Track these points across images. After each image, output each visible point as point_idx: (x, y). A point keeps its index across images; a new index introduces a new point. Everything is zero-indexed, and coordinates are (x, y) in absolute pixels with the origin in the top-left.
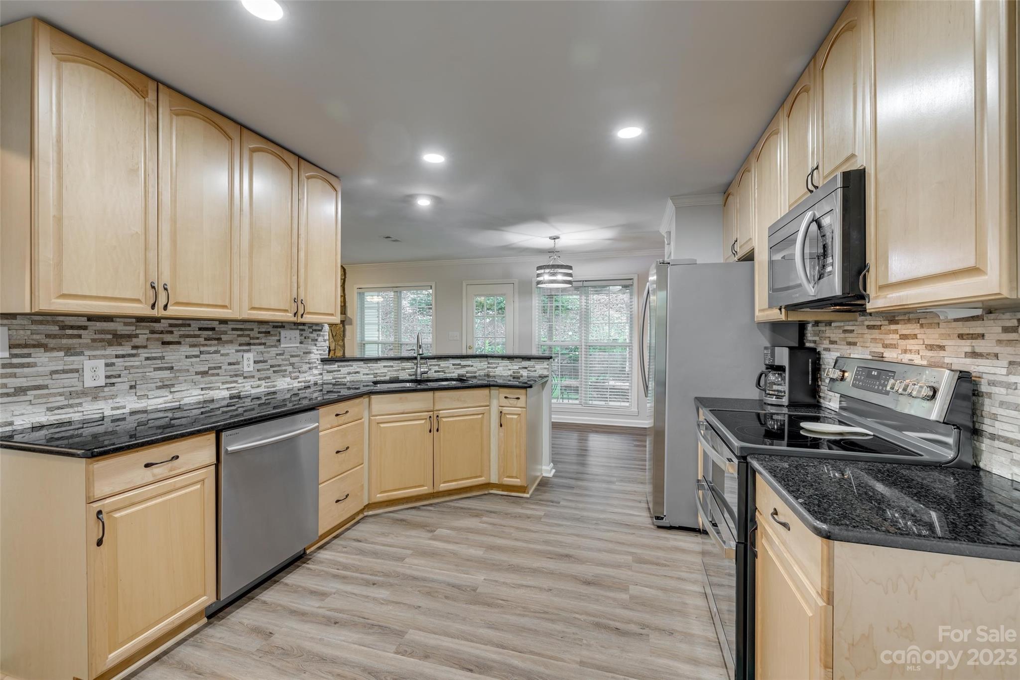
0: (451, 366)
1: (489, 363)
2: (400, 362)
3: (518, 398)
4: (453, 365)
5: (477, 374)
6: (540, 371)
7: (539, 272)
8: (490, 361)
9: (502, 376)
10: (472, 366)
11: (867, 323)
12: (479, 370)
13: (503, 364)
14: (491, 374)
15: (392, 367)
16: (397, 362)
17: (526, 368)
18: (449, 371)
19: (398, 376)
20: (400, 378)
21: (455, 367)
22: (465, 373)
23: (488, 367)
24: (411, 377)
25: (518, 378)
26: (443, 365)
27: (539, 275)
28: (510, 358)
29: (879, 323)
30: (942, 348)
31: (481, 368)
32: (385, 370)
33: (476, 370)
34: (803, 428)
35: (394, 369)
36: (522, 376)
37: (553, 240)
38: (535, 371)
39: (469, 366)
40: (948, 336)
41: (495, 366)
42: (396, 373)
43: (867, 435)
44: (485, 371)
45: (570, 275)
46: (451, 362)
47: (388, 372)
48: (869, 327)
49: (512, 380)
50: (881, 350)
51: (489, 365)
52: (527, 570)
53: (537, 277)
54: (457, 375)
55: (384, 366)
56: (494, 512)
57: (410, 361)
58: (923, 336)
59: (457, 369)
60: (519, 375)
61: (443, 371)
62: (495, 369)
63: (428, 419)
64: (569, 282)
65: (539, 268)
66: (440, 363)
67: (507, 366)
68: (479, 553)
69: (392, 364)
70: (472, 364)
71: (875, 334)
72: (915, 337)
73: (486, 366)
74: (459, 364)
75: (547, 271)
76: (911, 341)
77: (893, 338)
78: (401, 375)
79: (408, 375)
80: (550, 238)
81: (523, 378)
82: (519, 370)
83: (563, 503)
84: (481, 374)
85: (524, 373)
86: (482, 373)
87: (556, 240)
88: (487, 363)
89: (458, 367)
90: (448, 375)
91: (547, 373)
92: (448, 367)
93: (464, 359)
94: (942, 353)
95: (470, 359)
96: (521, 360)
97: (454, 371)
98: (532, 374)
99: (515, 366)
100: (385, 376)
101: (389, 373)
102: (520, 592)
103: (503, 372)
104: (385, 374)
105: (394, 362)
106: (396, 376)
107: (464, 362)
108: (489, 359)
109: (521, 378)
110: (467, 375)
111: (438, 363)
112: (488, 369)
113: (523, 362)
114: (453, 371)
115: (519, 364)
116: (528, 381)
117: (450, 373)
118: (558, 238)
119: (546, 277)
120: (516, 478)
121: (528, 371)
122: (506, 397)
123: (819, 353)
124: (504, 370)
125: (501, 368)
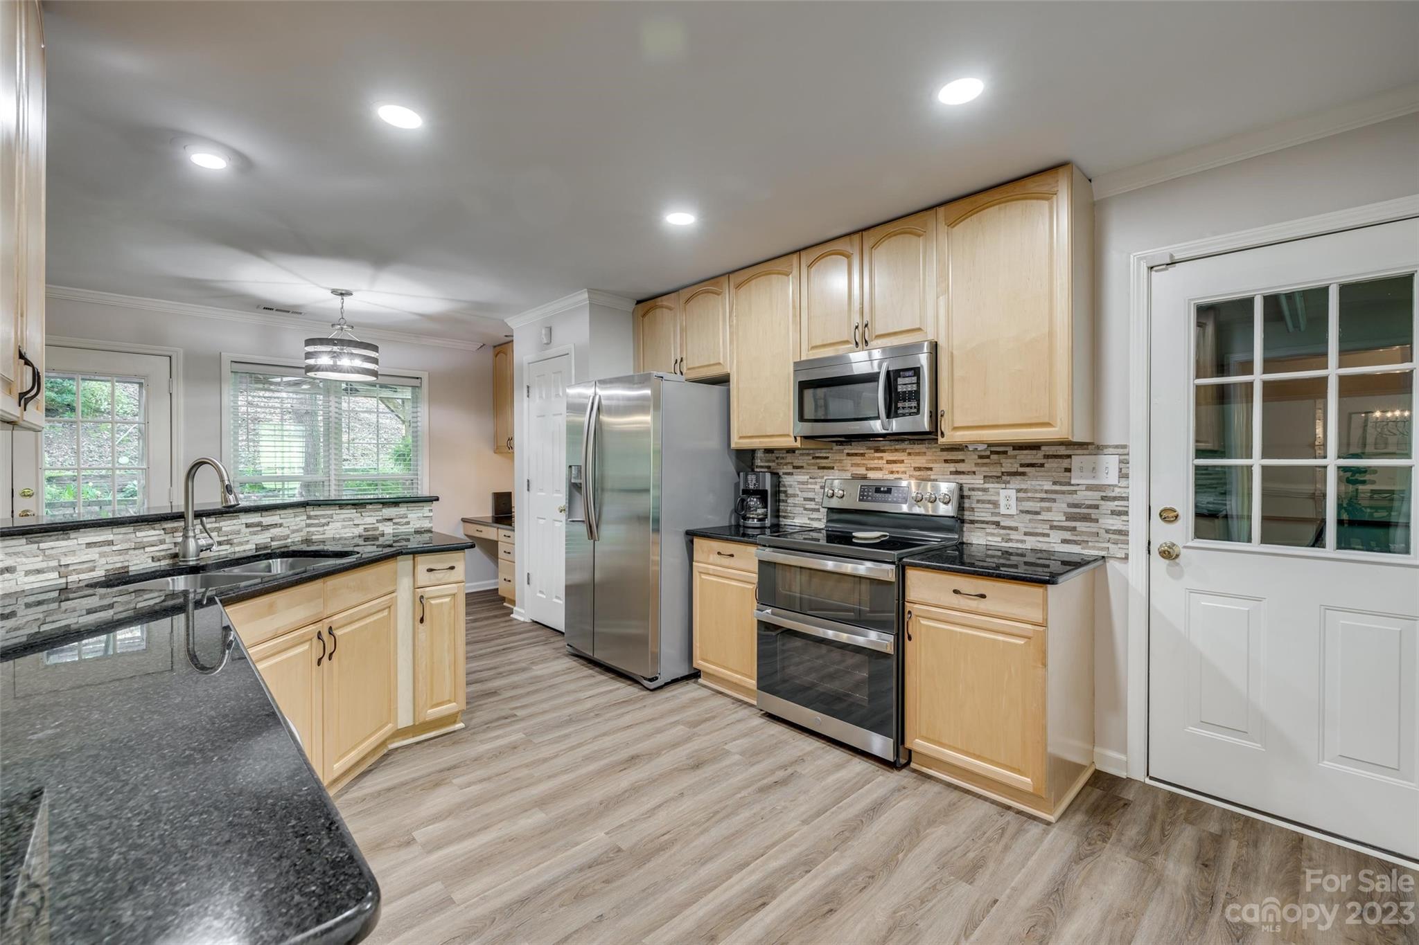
0: (244, 530)
1: (309, 517)
2: (130, 529)
3: (452, 568)
4: (248, 526)
5: (289, 540)
6: (415, 523)
7: (310, 349)
8: (312, 513)
9: (340, 539)
10: (281, 525)
11: (846, 451)
12: (294, 532)
13: (342, 516)
14: (314, 537)
15: (111, 543)
16: (123, 530)
17: (390, 520)
18: (238, 540)
19: (126, 564)
20: (130, 569)
21: (251, 529)
22: (269, 540)
23: (308, 526)
24: (157, 564)
25: (375, 538)
26: (228, 529)
27: (309, 355)
28: (358, 505)
29: (862, 452)
30: (931, 469)
31: (295, 528)
32: (93, 554)
33: (289, 532)
34: (854, 537)
35: (115, 548)
36: (383, 535)
37: (340, 297)
38: (408, 523)
39: (275, 526)
40: (935, 461)
41: (323, 521)
42: (121, 558)
43: (885, 536)
44: (302, 534)
45: (375, 361)
46: (244, 521)
47: (100, 557)
48: (848, 454)
49: (363, 543)
50: (865, 472)
51: (308, 521)
52: (627, 795)
53: (306, 358)
54: (254, 547)
55: (89, 545)
56: (455, 767)
57: (157, 526)
58: (909, 461)
59: (255, 533)
60: (377, 533)
61: (229, 542)
62: (325, 528)
63: (315, 640)
64: (374, 373)
65: (310, 342)
66: (222, 524)
67: (351, 519)
68: (537, 818)
69: (111, 537)
70: (281, 521)
71: (857, 460)
72: (902, 462)
73: (303, 524)
74: (259, 524)
75: (328, 348)
76: (898, 465)
77: (875, 463)
78: (135, 562)
79: (150, 560)
80: (334, 292)
81: (385, 538)
82: (377, 525)
83: (520, 713)
84: (297, 540)
85: (388, 529)
86: (297, 537)
87: (346, 298)
88: (305, 517)
89: (256, 529)
90: (237, 549)
91: (430, 525)
92: (238, 532)
93: (266, 513)
94: (929, 473)
95: (278, 512)
96: (381, 506)
97: (250, 538)
98: (403, 529)
99: (369, 519)
100: (93, 569)
101: (103, 561)
102: (662, 815)
103: (343, 531)
104: (91, 564)
105: (116, 530)
106: (119, 565)
107: (268, 519)
108: (309, 509)
109: (381, 539)
110: (273, 543)
111: (217, 525)
112: (308, 529)
113: (384, 510)
114: (246, 539)
115: (378, 513)
116: (395, 542)
117: (241, 544)
118: (349, 294)
119: (325, 360)
120: (450, 701)
121: (395, 524)
122: (430, 570)
123: (779, 477)
124: (344, 527)
125: (339, 525)
